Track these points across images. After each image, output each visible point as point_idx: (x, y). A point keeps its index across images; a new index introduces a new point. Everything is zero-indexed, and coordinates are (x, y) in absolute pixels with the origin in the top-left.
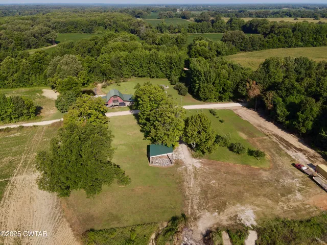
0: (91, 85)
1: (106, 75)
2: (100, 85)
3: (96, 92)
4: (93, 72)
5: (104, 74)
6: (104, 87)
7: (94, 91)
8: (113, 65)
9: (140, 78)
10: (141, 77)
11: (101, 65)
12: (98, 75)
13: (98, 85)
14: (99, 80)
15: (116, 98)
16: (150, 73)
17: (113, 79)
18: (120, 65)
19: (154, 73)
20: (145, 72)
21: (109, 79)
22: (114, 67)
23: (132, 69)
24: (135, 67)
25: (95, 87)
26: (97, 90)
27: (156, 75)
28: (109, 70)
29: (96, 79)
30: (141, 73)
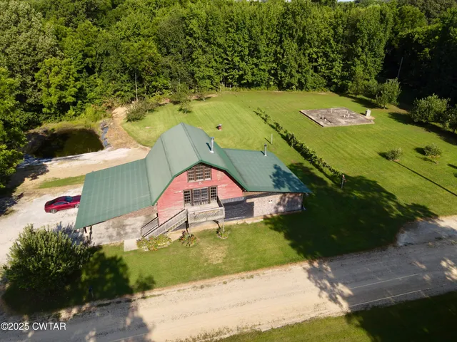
0: (90, 109)
1: (141, 80)
2: (121, 111)
3: (105, 137)
4: (100, 70)
5: (135, 75)
6: (133, 118)
7: (99, 131)
8: (163, 44)
9: (245, 91)
10: (250, 85)
11: (125, 44)
12: (114, 79)
13: (114, 112)
14: (118, 93)
15: (202, 180)
16: (279, 72)
17: (164, 90)
18: (190, 42)
19: (294, 72)
20: (264, 70)
21: (151, 90)
22: (169, 53)
23: (221, 63)
24: (233, 55)
25: (105, 116)
26: (109, 129)
27: (299, 79)
28: (153, 62)
29: (110, 91)
30: (250, 74)
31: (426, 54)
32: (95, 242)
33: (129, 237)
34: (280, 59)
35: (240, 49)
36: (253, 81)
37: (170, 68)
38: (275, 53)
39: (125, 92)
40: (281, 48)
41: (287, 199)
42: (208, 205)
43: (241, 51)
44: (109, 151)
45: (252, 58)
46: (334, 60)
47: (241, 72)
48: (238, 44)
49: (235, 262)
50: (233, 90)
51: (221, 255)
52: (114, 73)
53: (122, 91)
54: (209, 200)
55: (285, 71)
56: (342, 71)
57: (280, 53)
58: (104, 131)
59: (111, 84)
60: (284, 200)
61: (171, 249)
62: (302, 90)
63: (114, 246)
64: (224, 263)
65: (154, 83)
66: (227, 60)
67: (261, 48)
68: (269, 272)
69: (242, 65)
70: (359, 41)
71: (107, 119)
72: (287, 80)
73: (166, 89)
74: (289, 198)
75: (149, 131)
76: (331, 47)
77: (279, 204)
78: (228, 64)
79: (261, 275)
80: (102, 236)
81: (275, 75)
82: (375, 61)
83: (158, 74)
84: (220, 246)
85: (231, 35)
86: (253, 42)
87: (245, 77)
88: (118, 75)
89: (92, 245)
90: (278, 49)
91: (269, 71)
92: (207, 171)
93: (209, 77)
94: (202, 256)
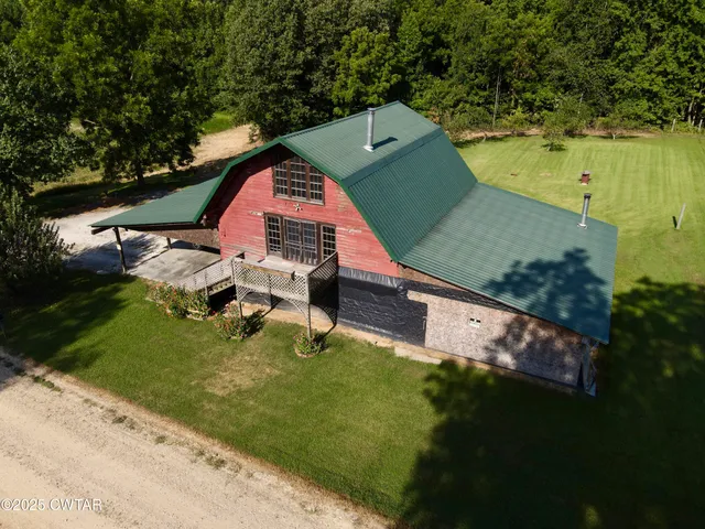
14: (460, 106)
15: (305, 200)
17: (545, 112)
22: (573, 38)
29: (448, 101)
37: (565, 67)
39: (472, 104)
41: (527, 337)
51: (244, 381)
52: (462, 70)
53: (468, 102)
54: (318, 257)
60: (518, 338)
65: (527, 95)
68: (266, 479)
74: (534, 333)
77: (500, 342)
92: (316, 179)
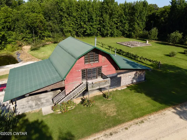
5: (33, 30)
7: (15, 56)
10: (89, 35)
12: (22, 32)
13: (23, 48)
14: (24, 39)
15: (93, 62)
16: (102, 29)
18: (61, 14)
19: (109, 29)
20: (95, 28)
21: (42, 38)
22: (50, 20)
23: (75, 25)
24: (80, 21)
25: (18, 49)
26: (21, 54)
27: (111, 32)
28: (42, 23)
29: (20, 38)
30: (89, 30)
31: (162, 20)
32: (20, 111)
33: (44, 106)
34: (102, 23)
35: (84, 18)
36: (90, 33)
37: (51, 26)
38: (100, 20)
39: (28, 38)
40: (102, 18)
41: (138, 75)
42: (96, 80)
43: (84, 19)
44: (22, 63)
45: (90, 22)
46: (125, 23)
47: (84, 29)
48: (83, 16)
49: (125, 113)
50: (81, 38)
51: (113, 110)
52: (22, 29)
53: (26, 38)
54: (97, 76)
55: (104, 28)
56: (129, 27)
57: (101, 20)
58: (18, 55)
59: (20, 35)
60: (136, 76)
61: (77, 110)
62: (112, 37)
63: (35, 113)
64: (119, 115)
65: (43, 34)
66: (78, 24)
67: (94, 17)
69: (85, 26)
70: (136, 14)
71: (19, 51)
72: (106, 32)
73: (49, 37)
75: (44, 54)
76: (123, 18)
77: (134, 78)
78: (78, 26)
79: (148, 120)
80: (24, 106)
81: (100, 30)
82: (142, 23)
83: (45, 30)
84: (109, 104)
85: (79, 12)
86: (90, 15)
87: (87, 31)
88: (24, 30)
89: (17, 114)
90: (101, 18)
91: (97, 29)
92: (97, 56)
93: (70, 31)
94: (100, 112)
